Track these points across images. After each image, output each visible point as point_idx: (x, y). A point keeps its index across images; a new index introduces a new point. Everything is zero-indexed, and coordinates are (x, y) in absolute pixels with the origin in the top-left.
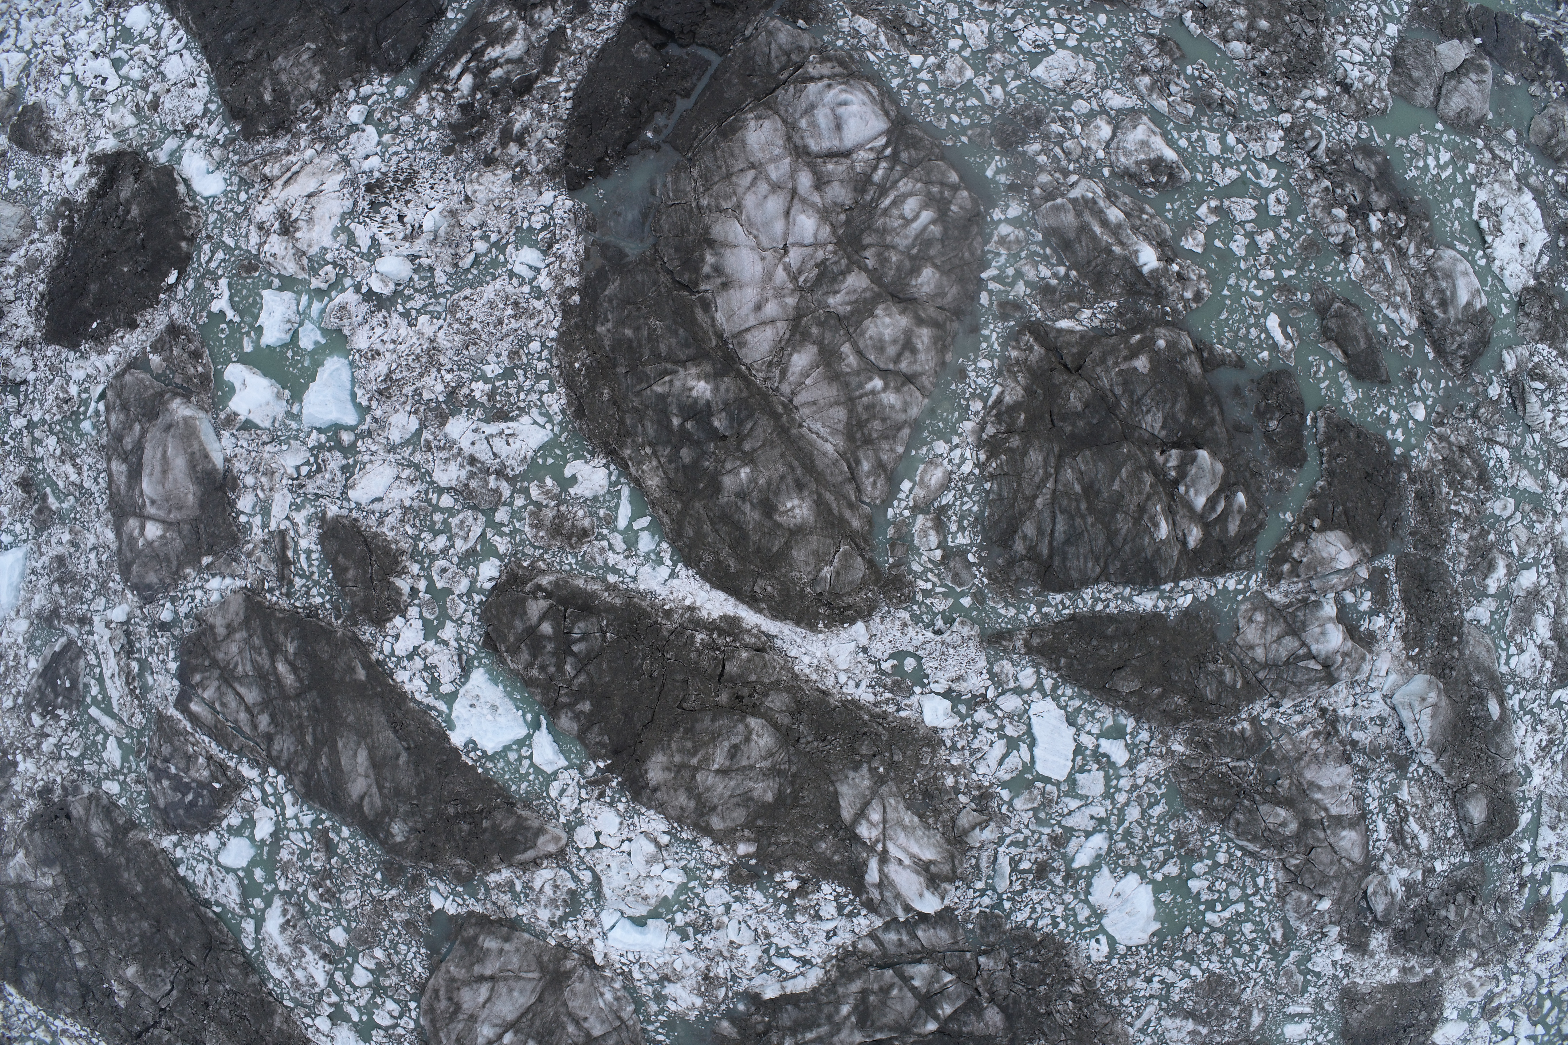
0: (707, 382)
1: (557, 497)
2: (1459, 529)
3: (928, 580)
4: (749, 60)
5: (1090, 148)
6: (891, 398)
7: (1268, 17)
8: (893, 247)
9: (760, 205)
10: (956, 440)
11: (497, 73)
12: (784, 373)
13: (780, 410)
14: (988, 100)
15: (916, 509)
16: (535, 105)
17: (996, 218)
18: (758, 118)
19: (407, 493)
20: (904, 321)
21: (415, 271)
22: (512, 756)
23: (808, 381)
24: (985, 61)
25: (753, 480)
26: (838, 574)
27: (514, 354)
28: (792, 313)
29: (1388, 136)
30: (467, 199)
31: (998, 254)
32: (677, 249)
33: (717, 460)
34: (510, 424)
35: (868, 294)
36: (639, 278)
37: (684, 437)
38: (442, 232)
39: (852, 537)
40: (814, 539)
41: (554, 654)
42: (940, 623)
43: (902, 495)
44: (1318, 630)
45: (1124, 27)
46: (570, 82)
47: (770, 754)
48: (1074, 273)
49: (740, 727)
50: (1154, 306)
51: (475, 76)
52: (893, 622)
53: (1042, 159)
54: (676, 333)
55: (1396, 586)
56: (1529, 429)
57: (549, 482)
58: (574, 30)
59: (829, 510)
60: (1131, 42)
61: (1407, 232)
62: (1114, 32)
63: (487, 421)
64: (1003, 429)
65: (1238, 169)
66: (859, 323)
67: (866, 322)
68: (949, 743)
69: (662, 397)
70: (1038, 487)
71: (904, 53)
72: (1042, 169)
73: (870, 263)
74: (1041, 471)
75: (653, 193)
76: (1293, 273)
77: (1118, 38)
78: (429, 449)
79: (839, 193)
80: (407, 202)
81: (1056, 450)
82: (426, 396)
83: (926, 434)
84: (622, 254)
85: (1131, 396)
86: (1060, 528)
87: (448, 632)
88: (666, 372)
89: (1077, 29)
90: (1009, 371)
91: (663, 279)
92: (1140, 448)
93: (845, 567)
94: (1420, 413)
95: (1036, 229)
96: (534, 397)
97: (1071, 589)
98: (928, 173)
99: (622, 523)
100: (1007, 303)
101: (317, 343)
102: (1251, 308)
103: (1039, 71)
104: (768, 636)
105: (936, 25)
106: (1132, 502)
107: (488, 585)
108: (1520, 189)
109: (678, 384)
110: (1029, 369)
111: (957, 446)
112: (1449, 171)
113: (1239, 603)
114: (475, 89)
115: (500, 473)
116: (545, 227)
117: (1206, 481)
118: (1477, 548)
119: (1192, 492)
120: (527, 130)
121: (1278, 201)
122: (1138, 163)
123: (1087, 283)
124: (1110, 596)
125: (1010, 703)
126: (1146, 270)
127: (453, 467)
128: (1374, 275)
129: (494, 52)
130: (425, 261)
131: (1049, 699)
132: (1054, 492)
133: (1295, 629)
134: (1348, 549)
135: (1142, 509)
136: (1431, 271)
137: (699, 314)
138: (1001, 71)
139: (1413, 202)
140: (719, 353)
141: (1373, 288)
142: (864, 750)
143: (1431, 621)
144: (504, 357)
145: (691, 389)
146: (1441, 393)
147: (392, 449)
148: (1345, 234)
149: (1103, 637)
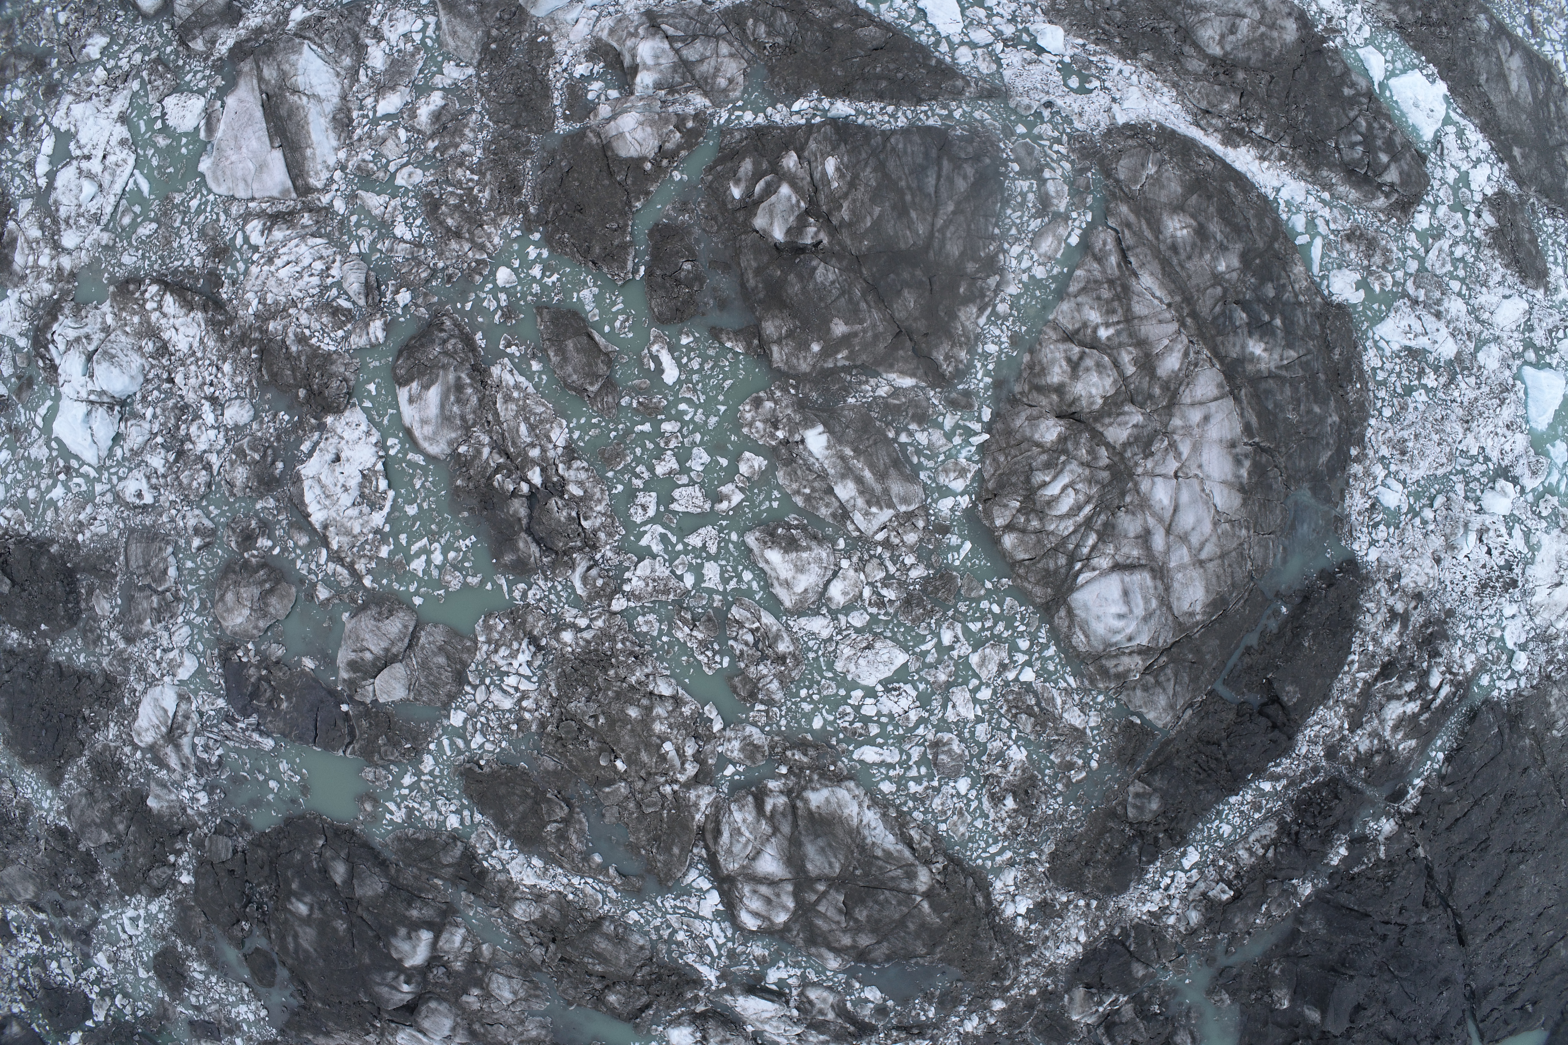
0: (1252, 353)
1: (1370, 273)
2: (471, 155)
3: (1057, 152)
4: (1194, 679)
5: (856, 570)
6: (1094, 316)
7: (627, 720)
8: (1082, 464)
9: (1199, 521)
10: (1025, 277)
11: (1410, 686)
12: (1186, 354)
13: (1189, 321)
14: (958, 627)
15: (1066, 217)
16: (1379, 650)
17: (967, 497)
18: (1192, 614)
19: (1485, 298)
20: (1079, 389)
21: (1478, 499)
22: (1399, 65)
23: (1166, 342)
24: (956, 674)
25: (1215, 259)
26: (1143, 166)
27: (1404, 407)
28: (1176, 410)
29: (489, 586)
30: (1438, 561)
31: (969, 459)
32: (1271, 487)
33: (1244, 282)
34: (1408, 343)
35: (1107, 421)
36: (1303, 463)
37: (1271, 307)
38: (1462, 531)
39: (1129, 198)
40: (1163, 199)
41: (1375, 137)
42: (1046, 113)
43: (1078, 232)
44: (662, 61)
45: (793, 714)
46: (1348, 672)
47: (1203, 22)
48: (891, 435)
49: (1228, 48)
50: (806, 396)
51: (1428, 685)
52: (1089, 121)
53: (909, 560)
54: (1276, 405)
55: (557, 102)
56: (362, 256)
57: (1377, 288)
58: (1341, 727)
59: (1149, 223)
60: (790, 695)
61: (489, 471)
62: (807, 707)
63: (1425, 351)
64: (980, 282)
65: (686, 545)
66: (1117, 392)
67: (1111, 392)
68: (1038, 10)
69: (1289, 345)
70: (951, 221)
71: (1038, 685)
72: (911, 549)
73: (1103, 452)
74: (948, 235)
75: (1284, 549)
76: (639, 428)
77: (804, 700)
78: (1468, 334)
79: (1129, 525)
80: (1484, 566)
81: (931, 254)
82: (1472, 380)
83: (1053, 286)
84: (1314, 490)
85: (851, 300)
86: (931, 181)
87: (1452, 175)
88: (1287, 367)
89: (849, 709)
90: (968, 338)
91: (1282, 460)
92: (844, 248)
93: (1136, 170)
94: (503, 275)
95: (925, 484)
96: (1388, 366)
97: (918, 128)
98: (1039, 541)
99: (1318, 242)
100: (964, 407)
101: (1553, 446)
102: (695, 391)
103: (901, 658)
104: (1198, 125)
105: (1001, 715)
106: (860, 193)
107: (1422, 207)
108: (325, 527)
109: (1276, 356)
110: (950, 335)
111: (1024, 272)
112: (415, 548)
113: (742, 98)
114: (1426, 674)
115: (1415, 302)
116: (1376, 526)
117: (780, 207)
118: (453, 135)
119: (794, 200)
120: (1388, 625)
121: (644, 508)
122: (809, 548)
123: (878, 423)
124: (880, 118)
125: (981, 36)
126: (820, 428)
127: (1453, 312)
128: (541, 422)
129: (1413, 707)
130: (1471, 506)
131: (943, 34)
132: (935, 215)
133: (684, 66)
134: (621, 135)
135: (852, 185)
136: (467, 428)
137: (1254, 421)
138: (939, 661)
139: (471, 510)
140: (1238, 382)
141: (543, 409)
142: (1118, 14)
143: (518, 66)
144: (1411, 406)
145: (1265, 350)
146: (473, 296)
147: (1497, 339)
148: (569, 468)
149: (891, 80)
